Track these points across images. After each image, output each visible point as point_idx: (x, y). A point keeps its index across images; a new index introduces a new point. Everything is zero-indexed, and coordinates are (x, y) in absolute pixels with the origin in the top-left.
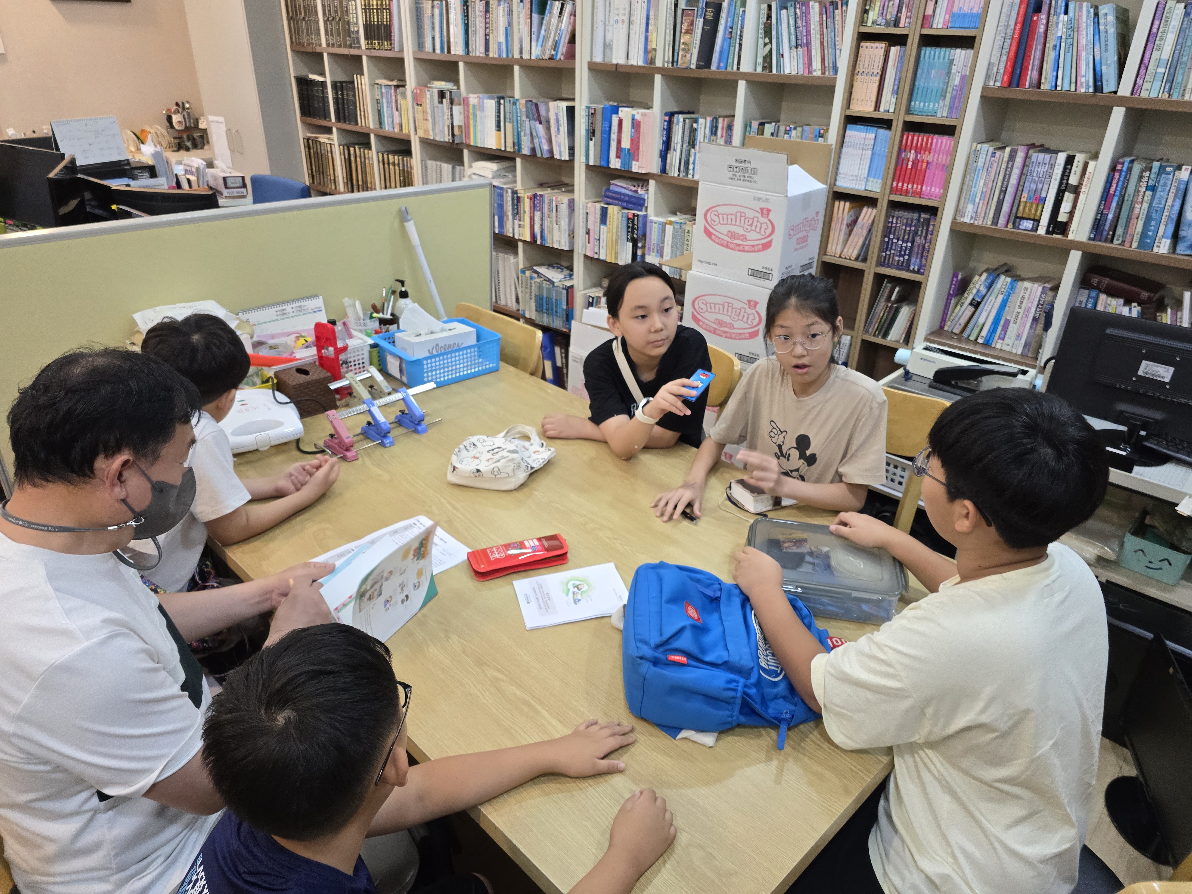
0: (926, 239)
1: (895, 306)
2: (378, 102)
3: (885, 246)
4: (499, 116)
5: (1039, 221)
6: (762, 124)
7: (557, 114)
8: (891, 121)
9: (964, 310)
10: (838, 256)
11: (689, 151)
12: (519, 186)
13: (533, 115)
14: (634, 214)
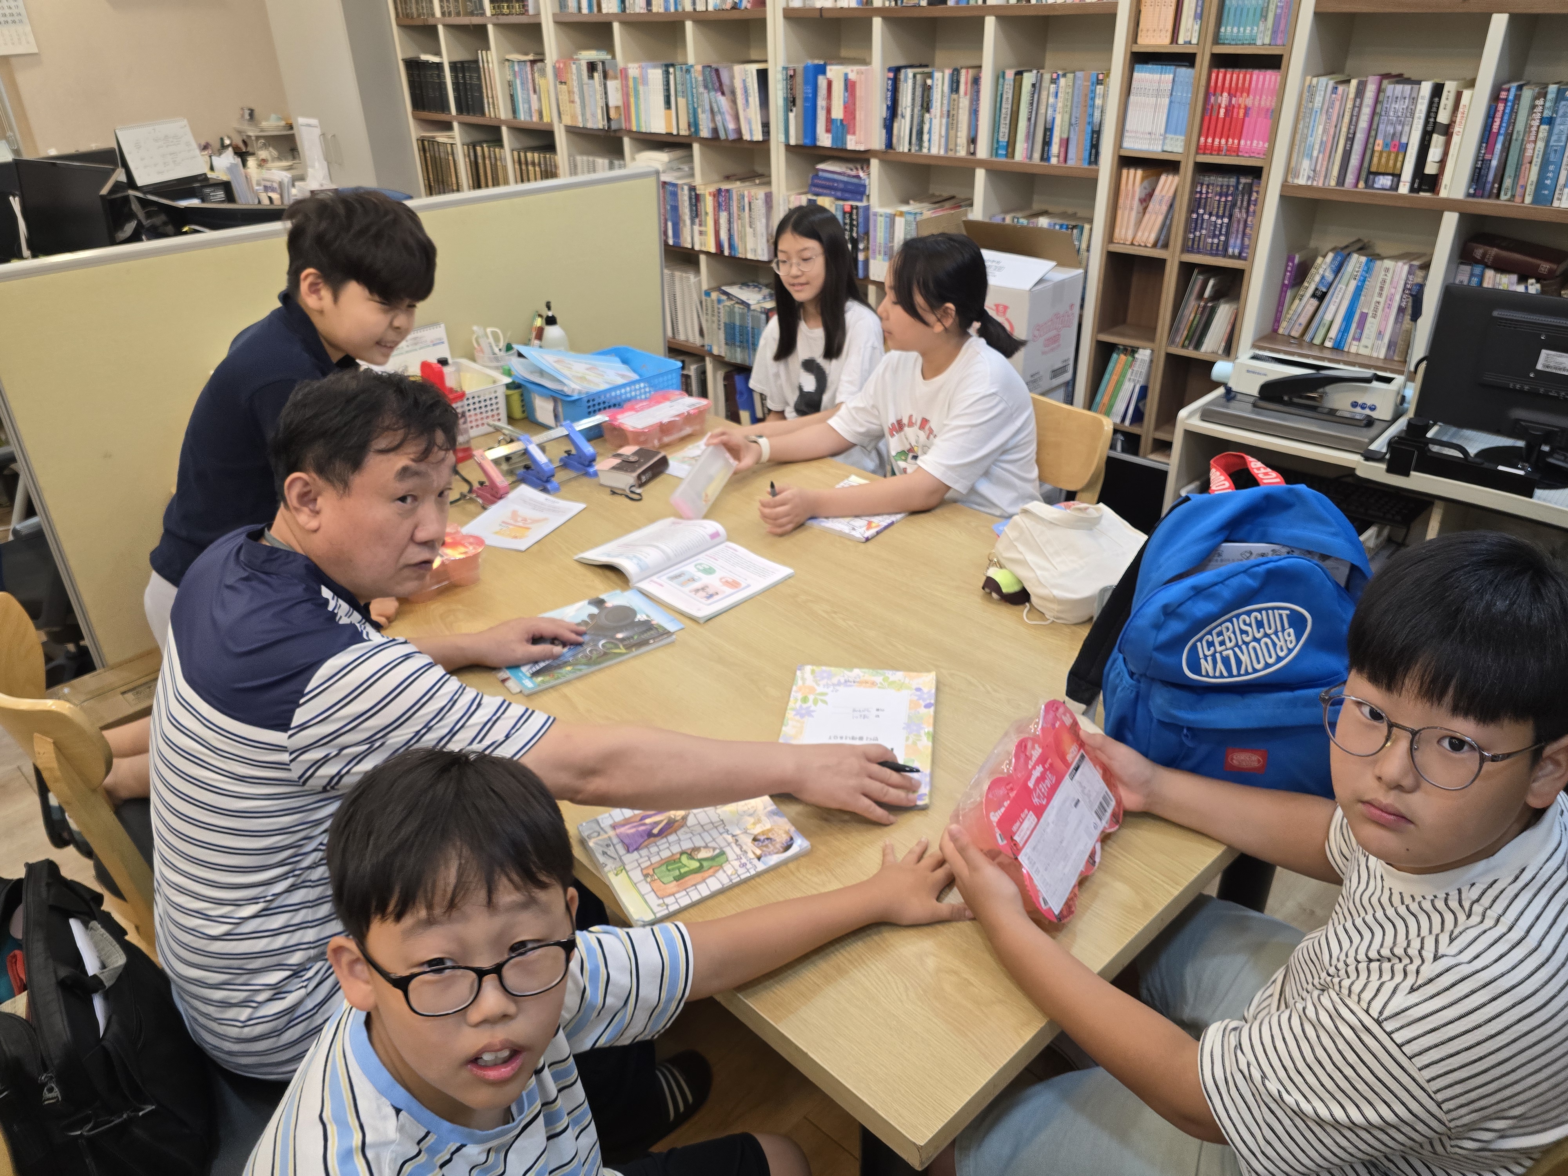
0: (1247, 212)
1: (1210, 304)
2: (510, 84)
3: (1192, 225)
4: (667, 90)
5: (1399, 176)
6: (1019, 74)
7: (744, 81)
8: (1193, 55)
9: (1305, 304)
10: (1129, 243)
11: (923, 116)
12: (698, 181)
13: (713, 84)
14: (852, 207)
